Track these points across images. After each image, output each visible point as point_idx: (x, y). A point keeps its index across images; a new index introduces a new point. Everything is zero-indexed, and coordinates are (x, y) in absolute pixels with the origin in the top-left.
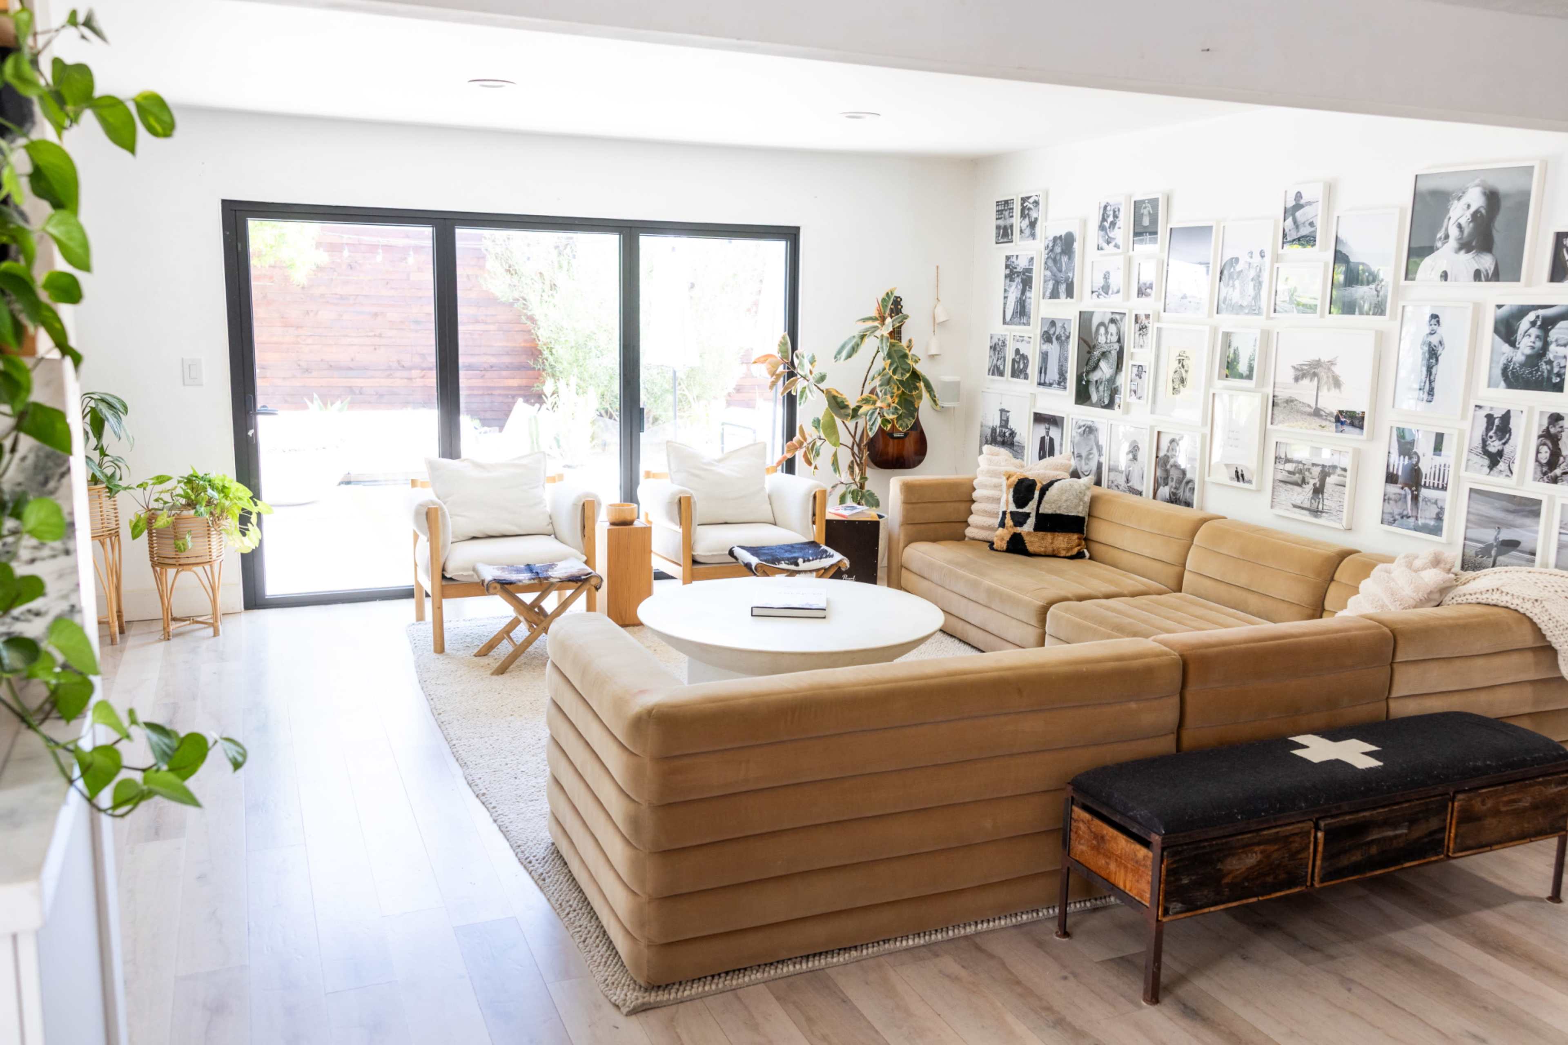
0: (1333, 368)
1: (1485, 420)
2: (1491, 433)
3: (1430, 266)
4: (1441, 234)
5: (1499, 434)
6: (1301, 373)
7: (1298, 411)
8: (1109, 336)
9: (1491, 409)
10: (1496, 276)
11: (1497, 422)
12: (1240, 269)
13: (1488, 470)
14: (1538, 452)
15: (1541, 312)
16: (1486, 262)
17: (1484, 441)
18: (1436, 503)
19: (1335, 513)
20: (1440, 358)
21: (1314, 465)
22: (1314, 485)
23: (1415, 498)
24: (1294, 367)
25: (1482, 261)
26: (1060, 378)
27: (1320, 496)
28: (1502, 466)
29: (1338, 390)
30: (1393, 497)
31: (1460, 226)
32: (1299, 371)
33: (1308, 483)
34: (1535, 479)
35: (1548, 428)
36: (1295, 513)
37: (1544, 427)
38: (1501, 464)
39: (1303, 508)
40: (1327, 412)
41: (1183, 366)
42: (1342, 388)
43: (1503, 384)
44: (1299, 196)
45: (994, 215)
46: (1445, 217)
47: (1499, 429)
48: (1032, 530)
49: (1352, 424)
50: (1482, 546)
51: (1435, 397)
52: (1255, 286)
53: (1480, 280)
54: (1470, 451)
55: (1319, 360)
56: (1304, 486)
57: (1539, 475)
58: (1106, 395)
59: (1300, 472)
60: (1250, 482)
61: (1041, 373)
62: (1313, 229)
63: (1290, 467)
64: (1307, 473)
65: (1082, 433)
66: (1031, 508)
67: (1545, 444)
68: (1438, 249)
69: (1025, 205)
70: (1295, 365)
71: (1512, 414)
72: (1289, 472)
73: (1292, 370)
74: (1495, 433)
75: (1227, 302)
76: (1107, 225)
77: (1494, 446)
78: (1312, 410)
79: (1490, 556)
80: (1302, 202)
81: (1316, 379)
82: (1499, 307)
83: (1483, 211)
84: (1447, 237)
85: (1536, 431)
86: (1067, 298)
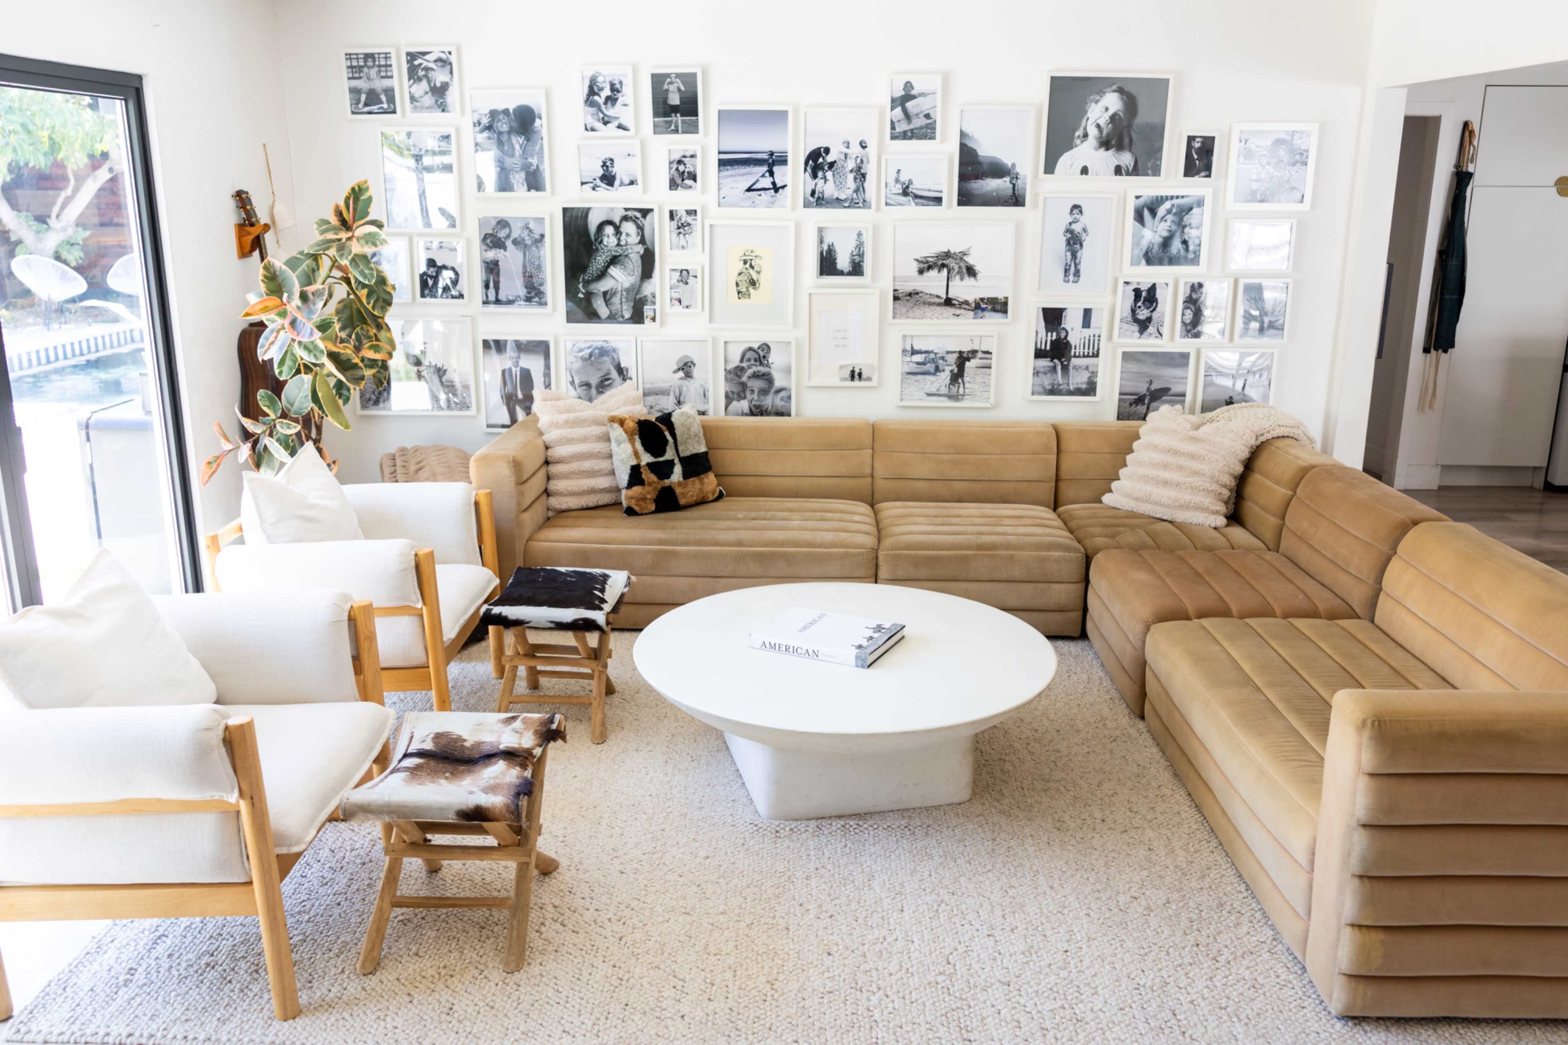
0: (966, 258)
1: (1133, 293)
2: (1139, 304)
3: (1068, 161)
4: (1079, 133)
5: (1147, 304)
6: (926, 265)
7: (924, 303)
8: (623, 237)
9: (1138, 283)
10: (1135, 171)
11: (1144, 294)
12: (833, 160)
13: (1138, 335)
14: (1183, 315)
15: (1175, 201)
16: (1126, 159)
17: (1133, 311)
18: (1087, 368)
19: (979, 394)
20: (1084, 244)
21: (948, 352)
22: (951, 371)
23: (1065, 368)
24: (917, 260)
25: (1122, 157)
26: (529, 293)
27: (960, 381)
28: (1151, 329)
29: (972, 279)
30: (1041, 370)
31: (1098, 126)
32: (924, 263)
33: (943, 371)
34: (1182, 337)
35: (1190, 295)
36: (930, 401)
37: (1187, 295)
38: (1150, 328)
39: (939, 395)
40: (961, 300)
41: (752, 267)
42: (978, 277)
43: (1144, 262)
44: (908, 86)
45: (345, 73)
46: (1083, 117)
47: (1146, 300)
48: (681, 479)
49: (994, 310)
50: (1135, 397)
51: (1081, 278)
52: (855, 179)
53: (1121, 174)
54: (1121, 320)
55: (949, 251)
56: (938, 374)
57: (1185, 333)
58: (624, 307)
59: (933, 361)
60: (869, 379)
61: (487, 286)
62: (929, 121)
63: (919, 358)
64: (941, 362)
65: (587, 356)
66: (670, 454)
67: (1188, 308)
68: (1076, 146)
69: (416, 63)
70: (918, 258)
71: (1157, 286)
72: (918, 363)
73: (916, 263)
74: (1143, 303)
75: (816, 196)
76: (600, 100)
77: (1143, 314)
78: (943, 301)
79: (1144, 404)
80: (913, 92)
81: (945, 270)
82: (1138, 197)
83: (1121, 114)
84: (1086, 135)
85: (1181, 298)
86: (529, 190)
